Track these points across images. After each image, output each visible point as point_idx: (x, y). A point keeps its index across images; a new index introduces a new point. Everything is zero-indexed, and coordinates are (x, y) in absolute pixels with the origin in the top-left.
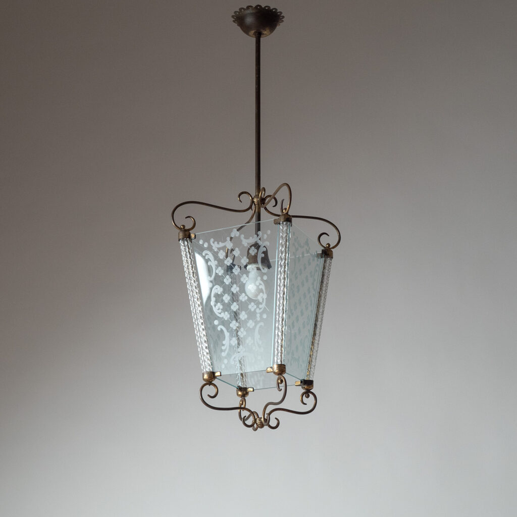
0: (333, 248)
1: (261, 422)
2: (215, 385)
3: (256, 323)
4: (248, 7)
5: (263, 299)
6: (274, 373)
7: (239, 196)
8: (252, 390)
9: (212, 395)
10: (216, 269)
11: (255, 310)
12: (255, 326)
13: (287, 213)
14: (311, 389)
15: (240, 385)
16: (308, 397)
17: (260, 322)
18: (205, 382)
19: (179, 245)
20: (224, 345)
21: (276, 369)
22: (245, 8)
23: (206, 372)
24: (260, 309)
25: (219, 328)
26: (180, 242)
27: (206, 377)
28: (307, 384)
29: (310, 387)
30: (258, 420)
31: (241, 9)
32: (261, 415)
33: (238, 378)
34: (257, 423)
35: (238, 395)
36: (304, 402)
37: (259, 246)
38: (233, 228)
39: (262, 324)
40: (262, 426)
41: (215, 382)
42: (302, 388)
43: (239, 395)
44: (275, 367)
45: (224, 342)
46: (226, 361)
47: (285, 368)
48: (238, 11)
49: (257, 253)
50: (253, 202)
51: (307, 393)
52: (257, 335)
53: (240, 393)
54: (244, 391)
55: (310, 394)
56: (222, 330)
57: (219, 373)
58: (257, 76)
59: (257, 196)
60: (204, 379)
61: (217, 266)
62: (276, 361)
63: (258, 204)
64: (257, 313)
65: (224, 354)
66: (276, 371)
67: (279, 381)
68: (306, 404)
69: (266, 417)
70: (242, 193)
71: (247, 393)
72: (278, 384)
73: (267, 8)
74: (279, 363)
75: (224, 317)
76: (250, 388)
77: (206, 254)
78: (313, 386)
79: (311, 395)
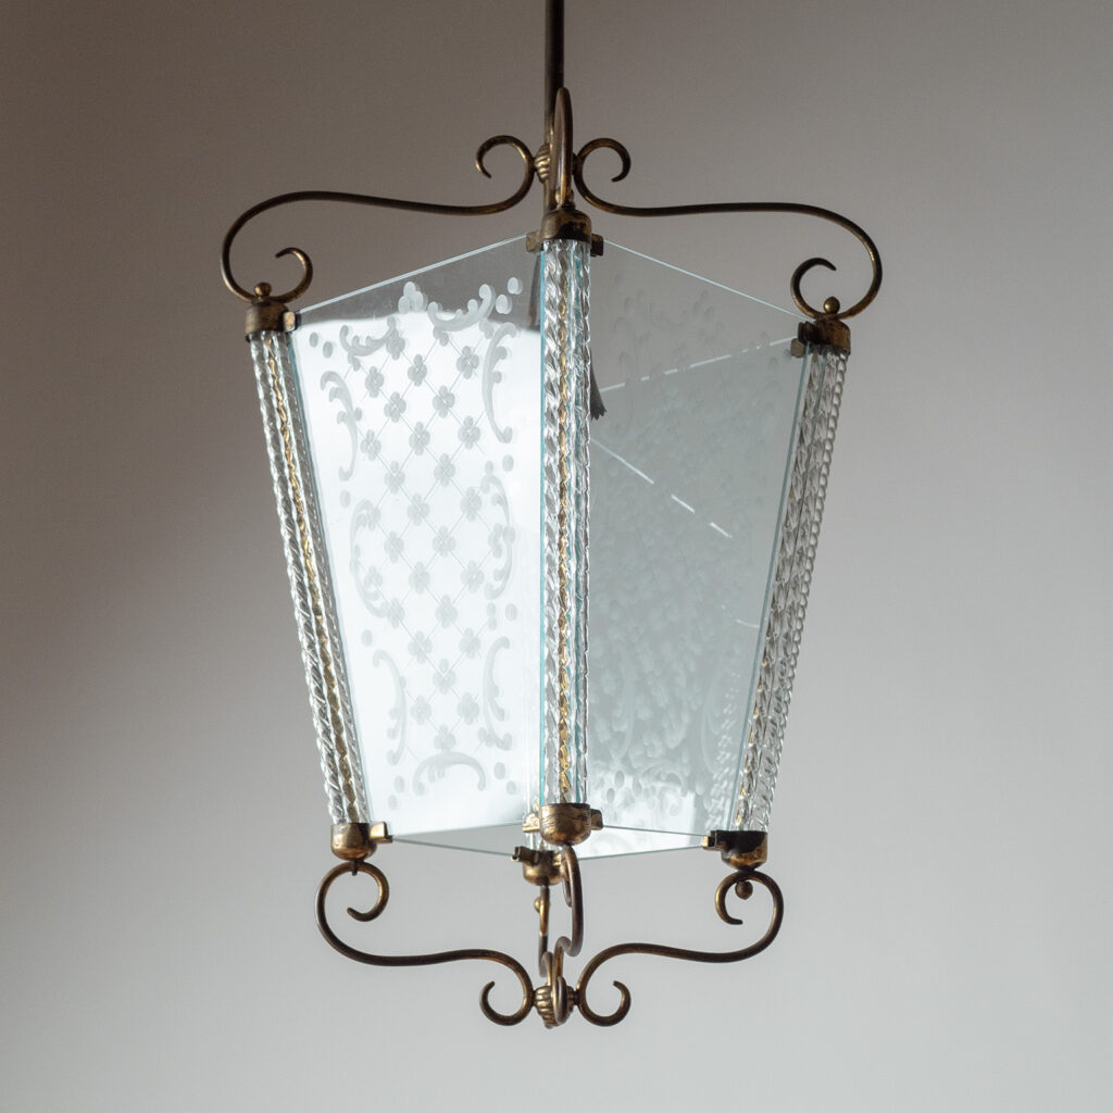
0: (853, 312)
2: (375, 872)
7: (480, 156)
9: (365, 909)
14: (758, 865)
16: (746, 892)
28: (742, 847)
29: (754, 858)
35: (528, 878)
36: (732, 914)
38: (403, 282)
41: (375, 859)
42: (720, 859)
50: (533, 170)
51: (744, 880)
68: (739, 922)
70: (490, 144)
71: (554, 872)
79: (756, 885)
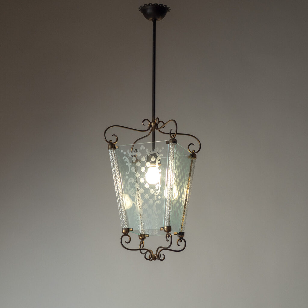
1: (155, 257)
2: (129, 236)
4: (149, 4)
5: (159, 188)
6: (165, 231)
7: (143, 122)
9: (128, 242)
10: (131, 168)
11: (154, 193)
12: (154, 203)
13: (174, 138)
14: (183, 237)
15: (141, 233)
16: (181, 241)
18: (124, 234)
19: (109, 153)
22: (148, 4)
23: (124, 228)
24: (157, 193)
26: (109, 150)
28: (181, 235)
30: (153, 256)
31: (145, 5)
32: (155, 253)
34: (152, 258)
36: (179, 245)
37: (157, 156)
38: (141, 144)
39: (158, 202)
40: (155, 259)
41: (129, 234)
42: (178, 236)
43: (140, 238)
44: (165, 228)
47: (171, 228)
48: (143, 6)
49: (155, 160)
50: (151, 125)
51: (181, 239)
54: (143, 236)
57: (132, 229)
58: (154, 47)
59: (154, 122)
60: (123, 232)
61: (131, 166)
63: (154, 127)
64: (155, 196)
68: (180, 246)
69: (158, 254)
70: (145, 120)
71: (145, 238)
72: (167, 237)
73: (161, 5)
74: (168, 226)
76: (147, 234)
77: (125, 159)
79: (183, 240)
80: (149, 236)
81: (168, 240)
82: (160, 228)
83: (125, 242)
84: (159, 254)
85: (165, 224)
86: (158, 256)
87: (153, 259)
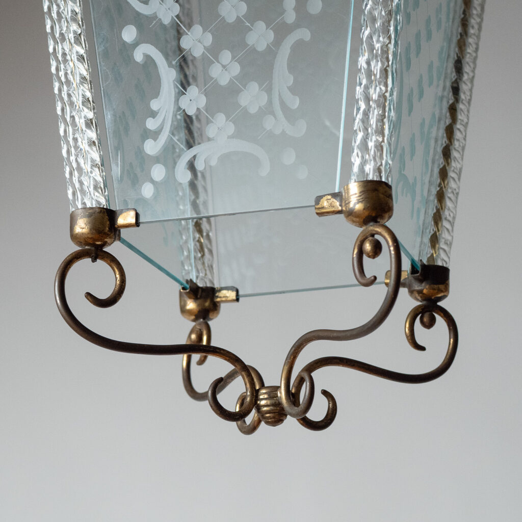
1: (277, 404)
2: (113, 261)
3: (282, 31)
6: (350, 214)
8: (232, 295)
9: (104, 295)
12: (278, 42)
14: (440, 299)
15: (193, 276)
16: (429, 323)
17: (297, 25)
18: (77, 248)
20: (153, 114)
21: (355, 201)
23: (85, 208)
25: (138, 56)
27: (82, 227)
29: (440, 291)
30: (263, 394)
33: (188, 257)
34: (259, 408)
35: (183, 310)
39: (304, 34)
40: (277, 416)
41: (114, 248)
42: (411, 293)
43: (190, 312)
44: (354, 190)
45: (154, 105)
46: (158, 172)
52: (283, 77)
53: (191, 305)
54: (205, 299)
55: (436, 315)
56: (148, 58)
57: (133, 213)
60: (74, 237)
62: (356, 169)
65: (151, 148)
66: (359, 207)
67: (368, 247)
71: (215, 307)
74: (371, 177)
75: (160, 15)
76: (227, 288)
78: (447, 289)
80: (237, 300)
81: (369, 274)
82: (318, 199)
83: (89, 296)
84: (301, 381)
85: (351, 164)
86: (293, 397)
87: (262, 417)
